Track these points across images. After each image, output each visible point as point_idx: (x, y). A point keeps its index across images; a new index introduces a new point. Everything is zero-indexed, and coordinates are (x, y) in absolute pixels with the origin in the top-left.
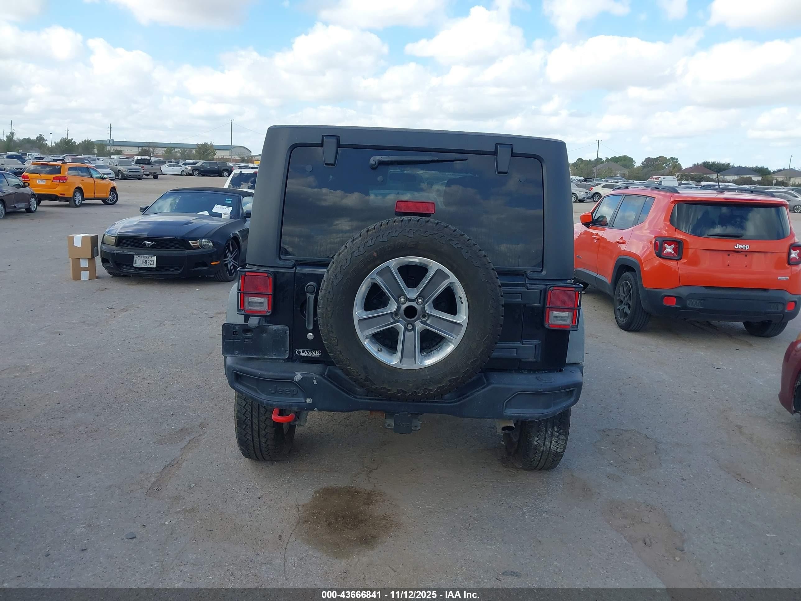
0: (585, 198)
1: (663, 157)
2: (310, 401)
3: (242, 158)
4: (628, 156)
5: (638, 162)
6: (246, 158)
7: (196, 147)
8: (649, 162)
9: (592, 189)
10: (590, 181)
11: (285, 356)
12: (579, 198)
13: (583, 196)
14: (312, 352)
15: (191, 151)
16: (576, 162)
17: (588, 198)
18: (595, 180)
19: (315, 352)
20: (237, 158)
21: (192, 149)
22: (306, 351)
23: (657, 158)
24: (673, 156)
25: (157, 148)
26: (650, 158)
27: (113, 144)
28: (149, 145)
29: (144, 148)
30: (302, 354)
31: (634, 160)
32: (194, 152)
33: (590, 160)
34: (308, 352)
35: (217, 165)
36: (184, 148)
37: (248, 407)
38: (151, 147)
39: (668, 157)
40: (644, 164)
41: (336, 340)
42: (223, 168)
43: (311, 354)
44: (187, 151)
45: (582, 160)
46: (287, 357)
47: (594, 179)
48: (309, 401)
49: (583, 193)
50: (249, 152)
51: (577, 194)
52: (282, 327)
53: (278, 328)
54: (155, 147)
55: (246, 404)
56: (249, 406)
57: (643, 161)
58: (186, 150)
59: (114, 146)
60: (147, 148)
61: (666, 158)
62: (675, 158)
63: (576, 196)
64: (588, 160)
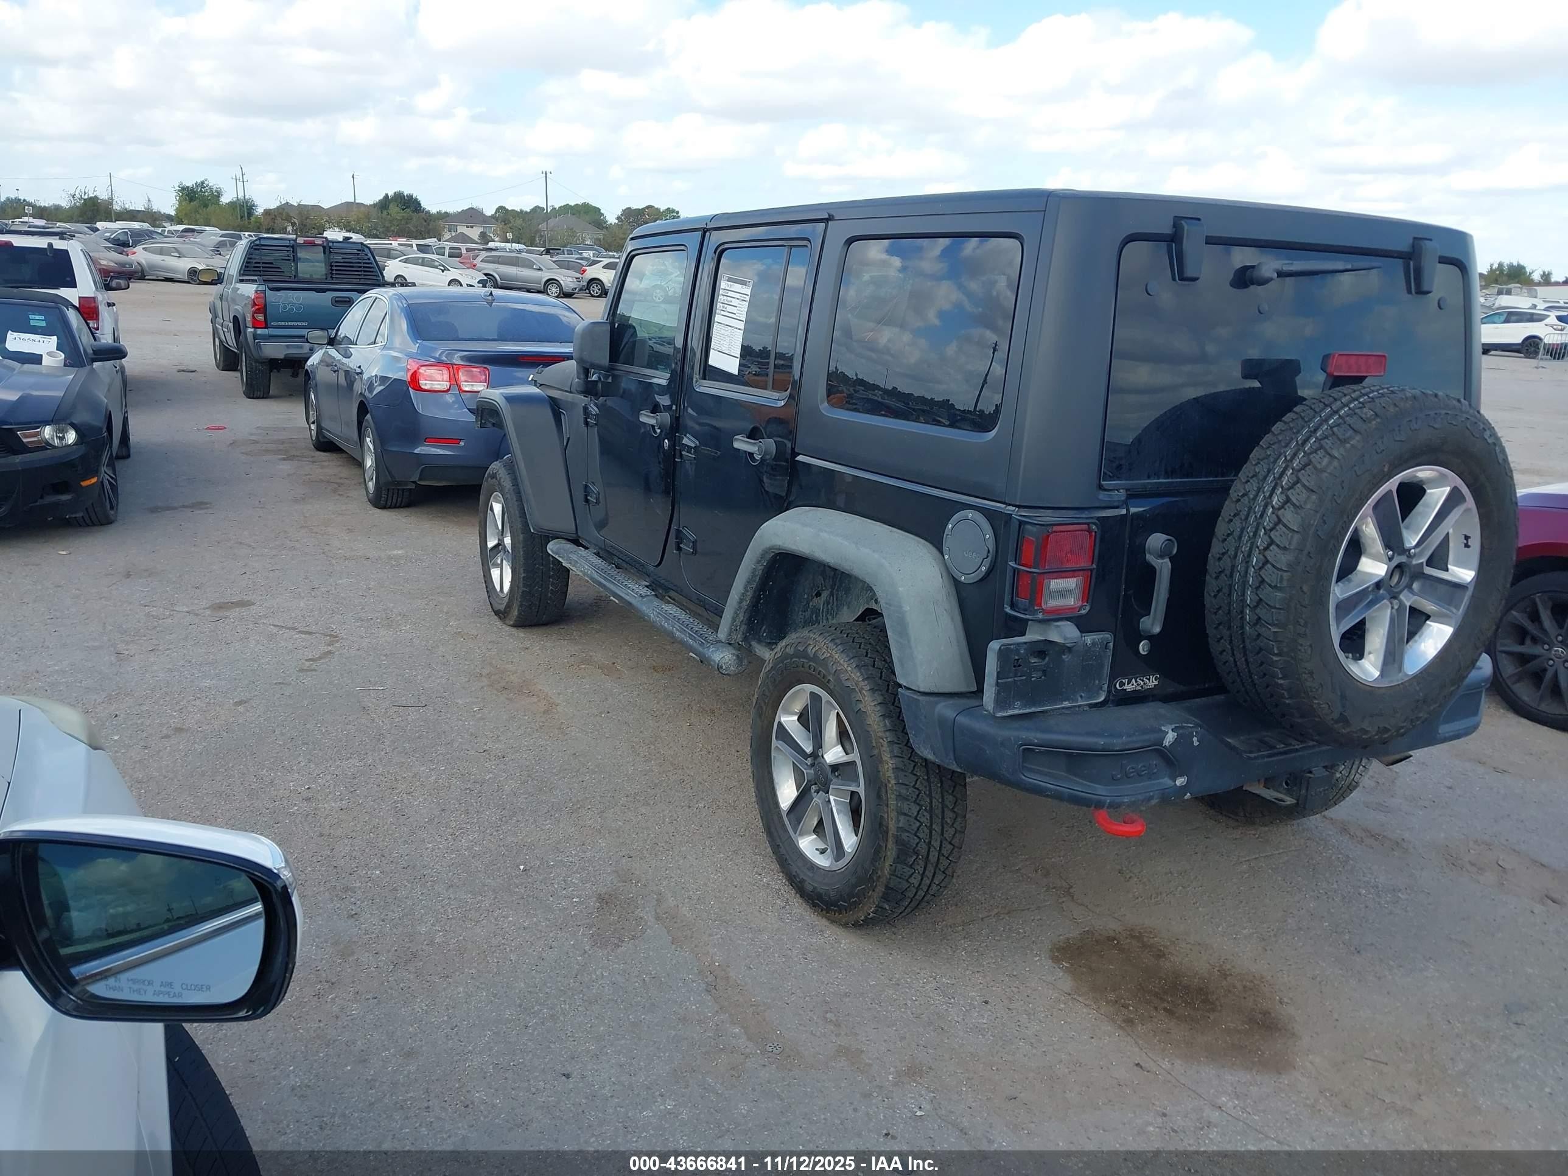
0: (576, 289)
1: (653, 207)
2: (1183, 782)
4: (590, 203)
5: (611, 216)
8: (633, 217)
9: (584, 271)
10: (558, 254)
11: (1098, 695)
12: (566, 289)
13: (572, 286)
14: (1143, 681)
16: (496, 213)
17: (581, 290)
18: (566, 253)
19: (1149, 680)
22: (1133, 680)
23: (643, 209)
24: (671, 207)
26: (630, 208)
30: (1126, 687)
31: (602, 211)
33: (522, 211)
34: (1136, 682)
37: (924, 816)
39: (663, 208)
40: (622, 221)
41: (1309, 652)
43: (1142, 683)
45: (507, 210)
46: (1102, 699)
47: (563, 251)
48: (1180, 781)
49: (570, 279)
51: (561, 282)
52: (1101, 636)
53: (1094, 639)
55: (919, 812)
56: (925, 814)
57: (620, 214)
61: (658, 210)
62: (673, 211)
63: (560, 286)
64: (519, 210)
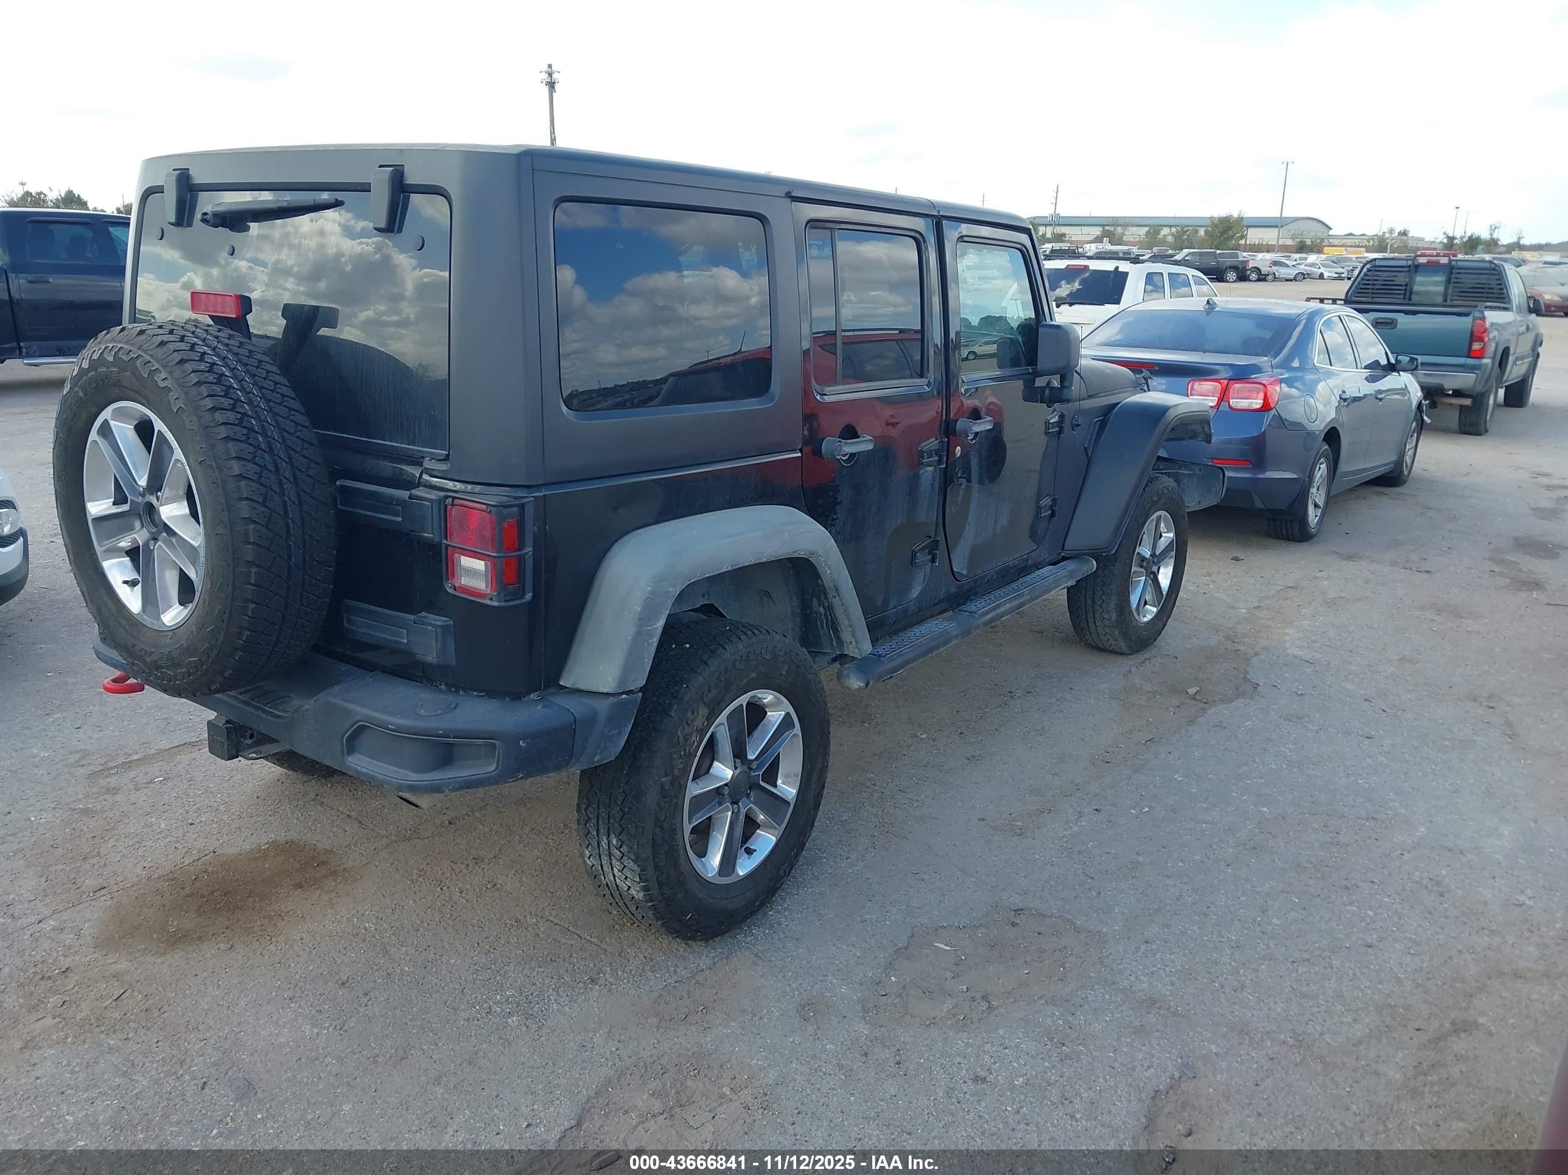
3: (1301, 242)
6: (1308, 242)
7: (1208, 223)
15: (1197, 231)
20: (1290, 242)
21: (1198, 228)
25: (1130, 228)
27: (1057, 223)
28: (1116, 222)
29: (1106, 228)
32: (1202, 232)
35: (1216, 258)
36: (1183, 227)
38: (1120, 225)
42: (1228, 264)
44: (1187, 231)
50: (1325, 229)
54: (1128, 226)
58: (1186, 229)
59: (1059, 225)
60: (1112, 229)
